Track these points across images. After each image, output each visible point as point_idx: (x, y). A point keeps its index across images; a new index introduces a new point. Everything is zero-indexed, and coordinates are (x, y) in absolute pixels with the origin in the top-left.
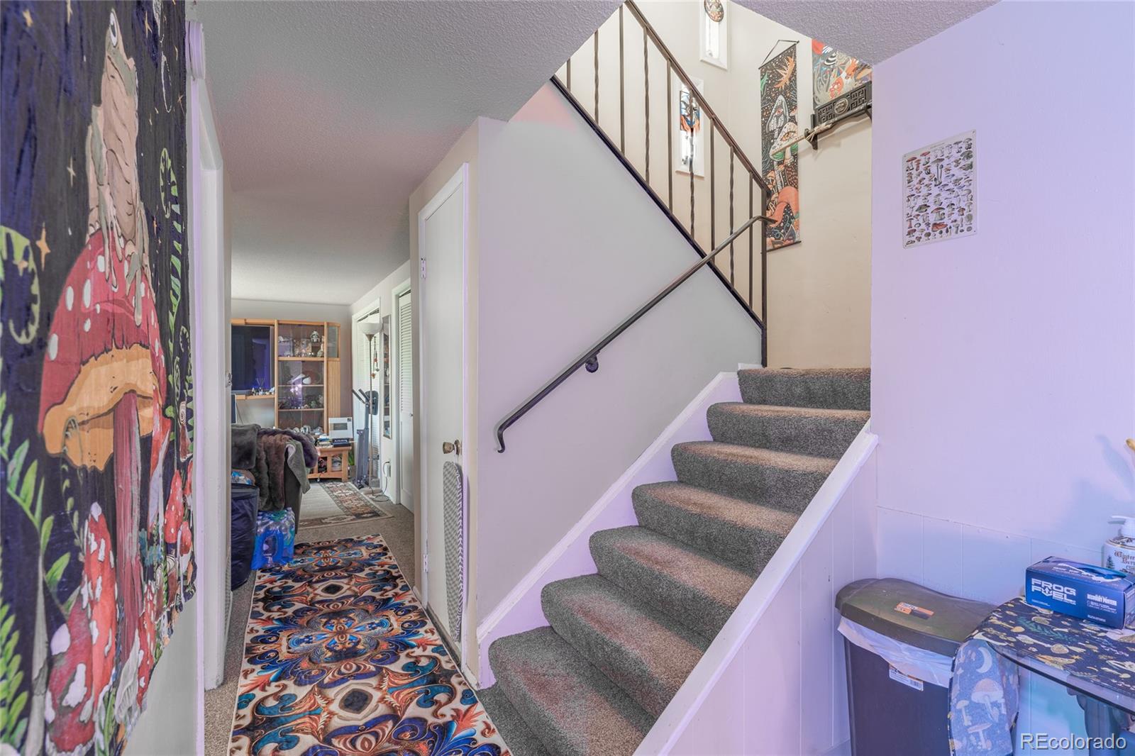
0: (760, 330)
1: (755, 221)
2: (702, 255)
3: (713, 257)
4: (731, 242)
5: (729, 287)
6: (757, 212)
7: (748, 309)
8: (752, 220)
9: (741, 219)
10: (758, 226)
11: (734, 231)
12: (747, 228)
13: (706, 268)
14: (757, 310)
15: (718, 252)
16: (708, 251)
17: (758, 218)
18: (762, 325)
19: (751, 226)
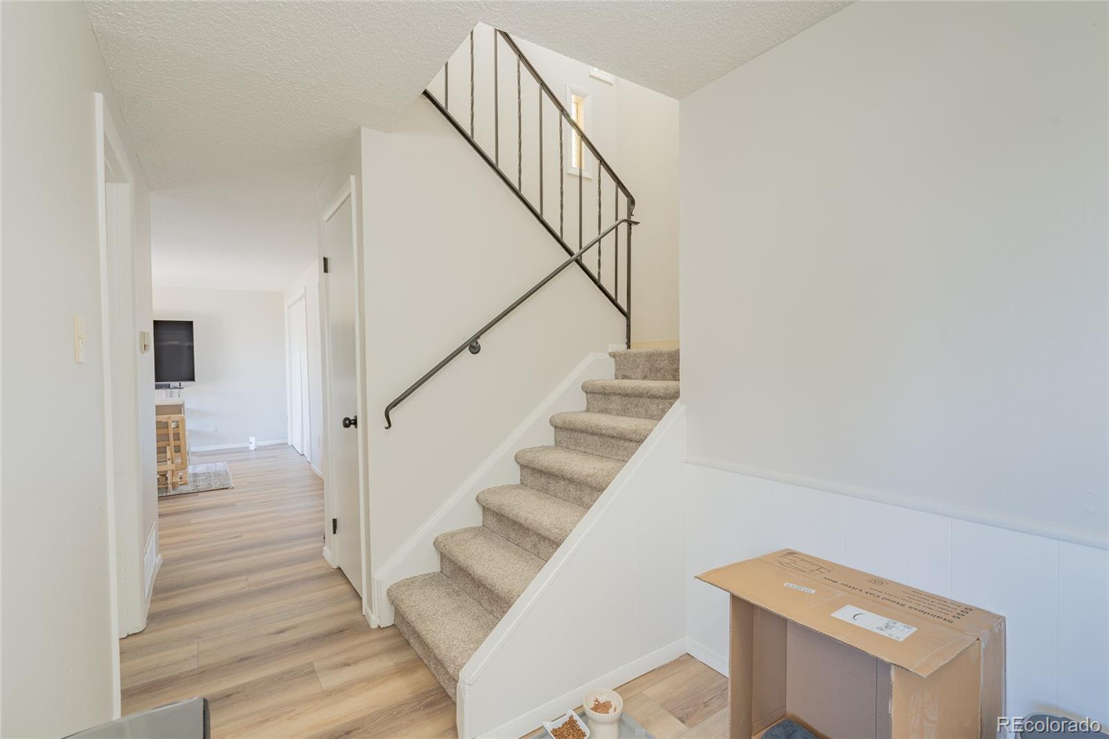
0: (625, 318)
1: (621, 222)
2: (571, 253)
3: (580, 255)
4: (599, 240)
5: (596, 282)
6: (623, 215)
7: (614, 302)
8: (618, 222)
9: (608, 222)
10: (623, 228)
11: (602, 231)
12: (612, 229)
13: (575, 265)
14: (622, 302)
15: (585, 251)
16: (576, 250)
17: (624, 221)
18: (627, 315)
19: (616, 227)
